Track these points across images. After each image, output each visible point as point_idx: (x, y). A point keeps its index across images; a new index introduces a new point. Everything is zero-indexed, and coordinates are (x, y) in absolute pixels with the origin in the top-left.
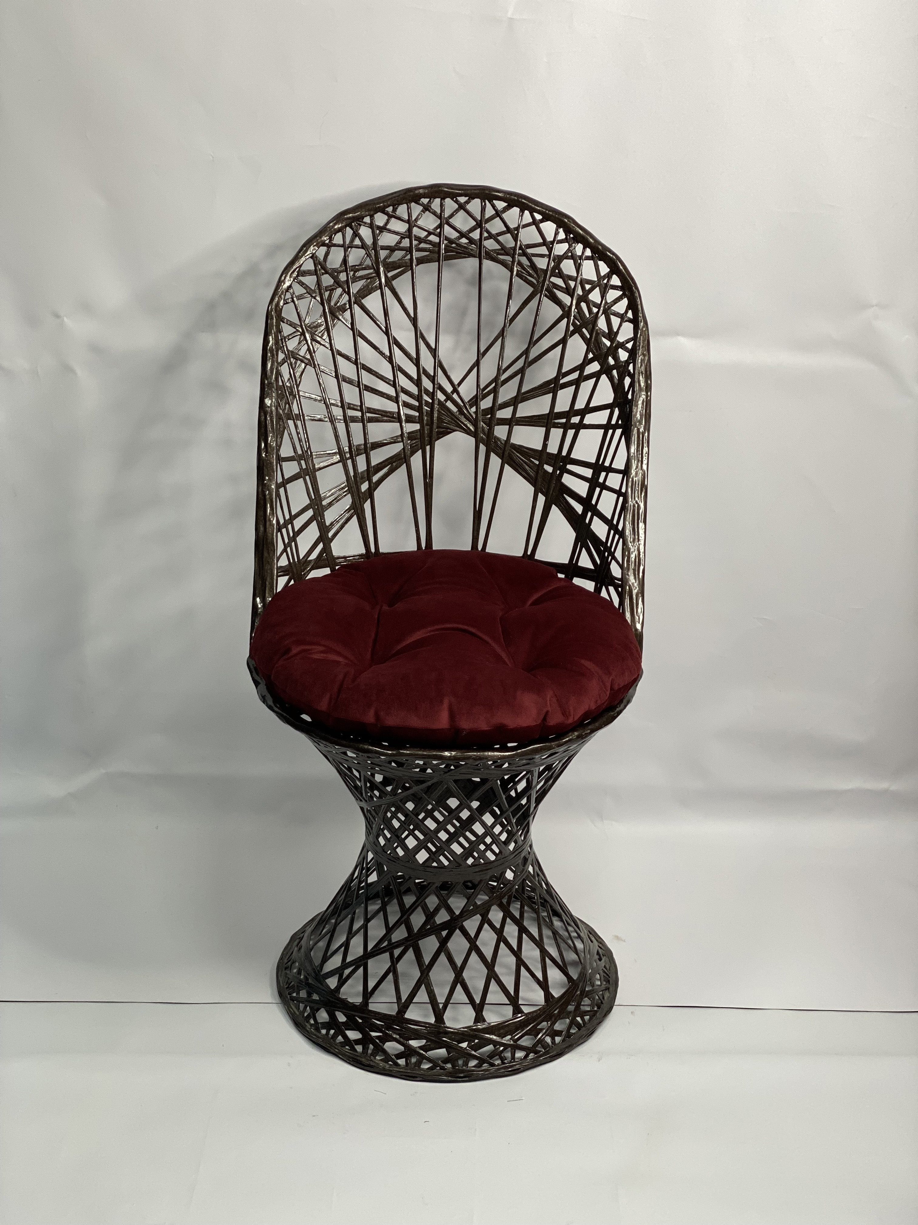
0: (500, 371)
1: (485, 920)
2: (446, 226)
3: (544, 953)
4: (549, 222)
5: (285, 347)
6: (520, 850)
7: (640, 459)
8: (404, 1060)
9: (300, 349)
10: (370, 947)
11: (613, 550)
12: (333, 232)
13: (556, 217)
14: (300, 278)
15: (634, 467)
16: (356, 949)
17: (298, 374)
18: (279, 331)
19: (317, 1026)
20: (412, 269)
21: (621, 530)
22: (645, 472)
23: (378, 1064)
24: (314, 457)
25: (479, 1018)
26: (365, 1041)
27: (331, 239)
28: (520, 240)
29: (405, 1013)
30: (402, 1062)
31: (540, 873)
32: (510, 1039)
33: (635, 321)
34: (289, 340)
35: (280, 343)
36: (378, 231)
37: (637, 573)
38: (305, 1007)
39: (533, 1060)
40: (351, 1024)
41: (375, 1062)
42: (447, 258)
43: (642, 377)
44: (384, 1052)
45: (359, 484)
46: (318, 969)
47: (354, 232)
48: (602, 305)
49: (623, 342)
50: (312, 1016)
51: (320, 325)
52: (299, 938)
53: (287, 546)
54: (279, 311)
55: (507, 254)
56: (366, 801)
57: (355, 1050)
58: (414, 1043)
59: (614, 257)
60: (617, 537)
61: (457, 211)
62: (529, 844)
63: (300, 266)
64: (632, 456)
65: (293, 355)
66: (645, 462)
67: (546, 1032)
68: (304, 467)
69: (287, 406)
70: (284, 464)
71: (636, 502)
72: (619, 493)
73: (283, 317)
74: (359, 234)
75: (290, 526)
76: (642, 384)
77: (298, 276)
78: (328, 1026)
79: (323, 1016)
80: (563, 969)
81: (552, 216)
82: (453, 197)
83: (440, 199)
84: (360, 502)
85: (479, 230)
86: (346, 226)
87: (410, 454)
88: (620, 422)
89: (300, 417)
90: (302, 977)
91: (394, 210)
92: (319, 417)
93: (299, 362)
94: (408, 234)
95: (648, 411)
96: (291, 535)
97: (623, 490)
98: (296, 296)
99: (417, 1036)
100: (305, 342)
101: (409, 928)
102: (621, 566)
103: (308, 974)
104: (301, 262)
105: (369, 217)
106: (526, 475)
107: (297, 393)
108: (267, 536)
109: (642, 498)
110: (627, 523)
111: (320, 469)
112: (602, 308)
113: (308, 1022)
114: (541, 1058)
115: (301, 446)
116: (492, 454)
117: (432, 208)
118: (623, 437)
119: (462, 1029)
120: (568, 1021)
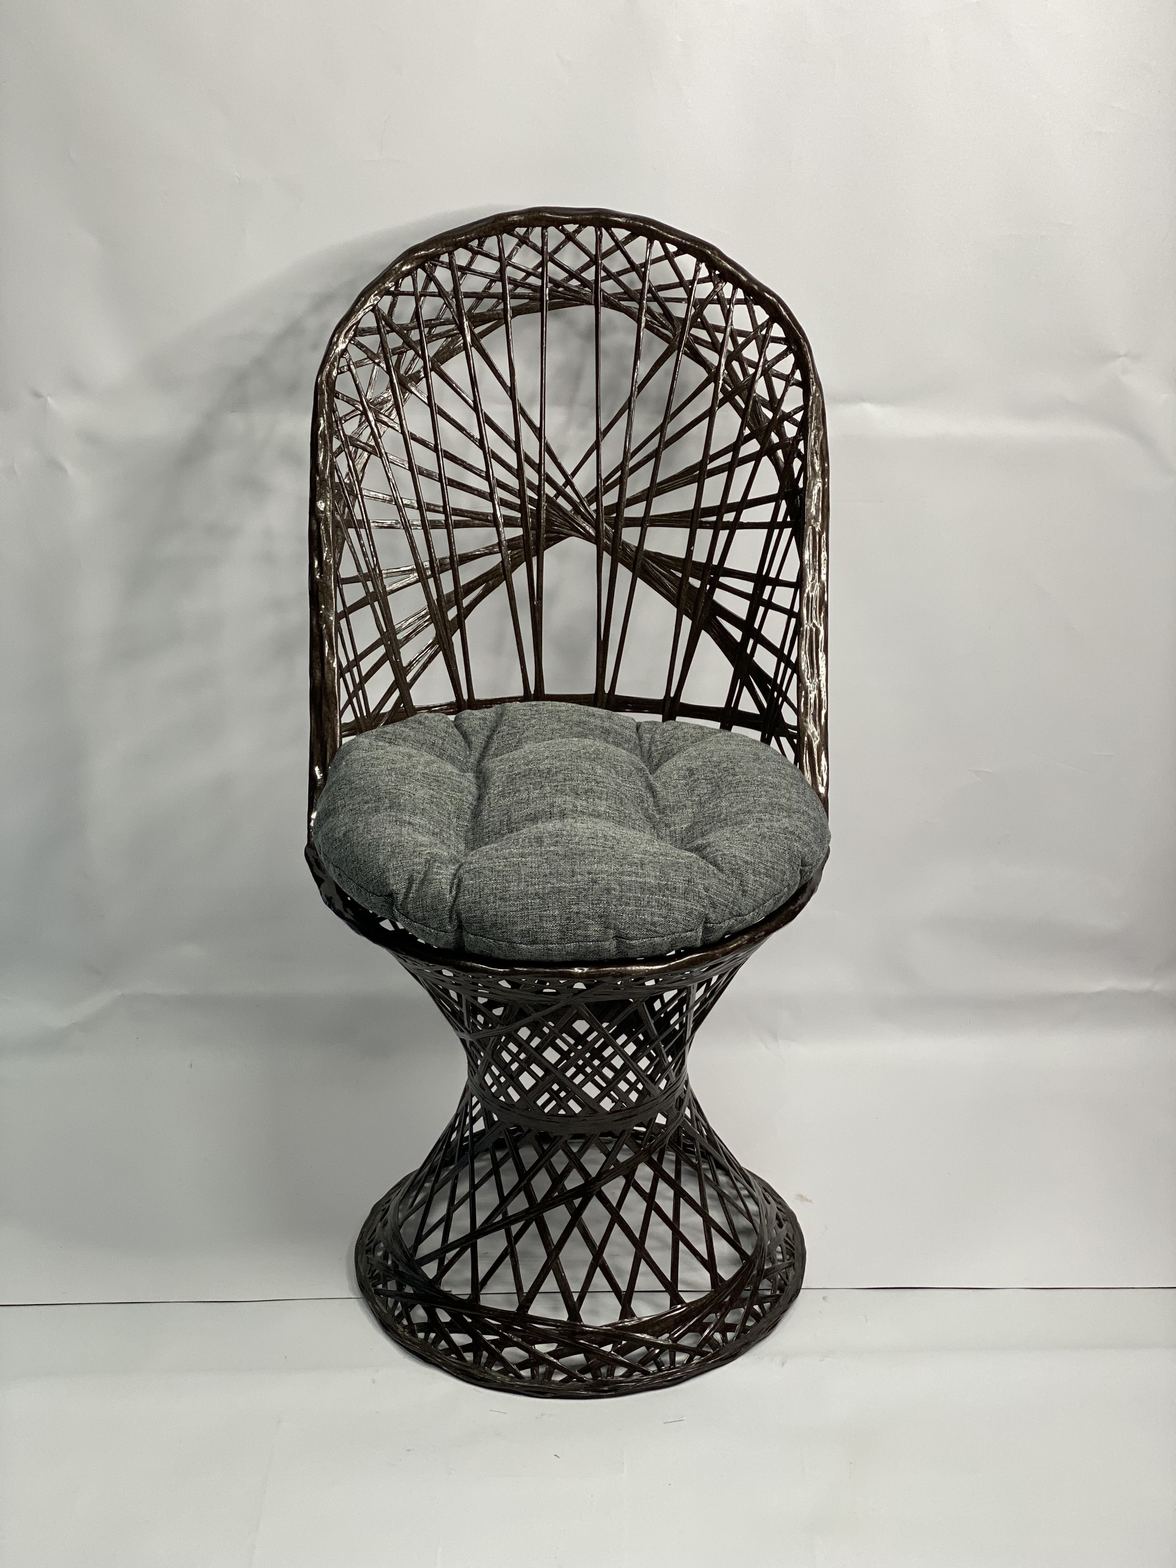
0: (627, 455)
1: (631, 1183)
2: (550, 264)
3: (709, 1223)
4: (687, 255)
5: (341, 432)
6: (673, 1089)
7: (817, 568)
8: (529, 1370)
9: (362, 433)
10: (479, 1223)
11: (784, 688)
12: (401, 276)
13: (694, 248)
14: (358, 338)
15: (810, 578)
16: (461, 1224)
17: (359, 467)
18: (333, 410)
19: (412, 1329)
20: (506, 323)
21: (794, 662)
22: (824, 584)
23: (494, 1377)
24: (384, 576)
25: (627, 1312)
26: (477, 1346)
27: (397, 285)
28: (649, 280)
29: (528, 1308)
30: (526, 1373)
31: (699, 1117)
32: (668, 1338)
33: (805, 385)
34: (345, 421)
35: (335, 426)
36: (459, 273)
37: (817, 719)
38: (395, 1304)
39: (699, 1365)
40: (457, 1325)
41: (491, 1375)
42: (553, 307)
43: (817, 458)
44: (503, 1361)
45: (444, 610)
46: (411, 1252)
47: (428, 275)
48: (761, 364)
49: (790, 413)
50: (404, 1314)
51: (386, 401)
52: (383, 1210)
53: (352, 695)
54: (331, 383)
55: (632, 299)
56: (469, 1032)
57: (464, 1359)
58: (542, 1348)
59: (775, 300)
60: (789, 671)
61: (563, 244)
62: (684, 1081)
63: (358, 322)
64: (807, 564)
65: (351, 441)
66: (824, 571)
67: (714, 1326)
68: (371, 590)
69: (347, 510)
70: (345, 587)
71: (814, 625)
72: (790, 613)
73: (337, 391)
74: (434, 277)
75: (355, 670)
76: (817, 468)
77: (355, 336)
78: (426, 1328)
79: (419, 1314)
80: (734, 1243)
81: (691, 246)
82: (558, 224)
83: (541, 228)
84: (447, 634)
85: (594, 268)
86: (416, 268)
87: (512, 567)
88: (789, 519)
89: (364, 523)
90: (390, 1263)
91: (481, 245)
92: (389, 522)
93: (360, 451)
94: (499, 275)
95: (826, 503)
96: (358, 680)
97: (796, 609)
98: (353, 363)
99: (546, 1338)
100: (367, 423)
101: (530, 1197)
102: (797, 711)
103: (397, 1259)
104: (359, 317)
105: (447, 254)
106: (665, 592)
107: (359, 493)
108: (326, 683)
109: (822, 619)
110: (803, 653)
111: (393, 591)
112: (760, 369)
113: (400, 1323)
114: (710, 1362)
115: (366, 561)
116: (620, 565)
117: (531, 239)
118: (794, 539)
119: (605, 1328)
120: (742, 1310)
